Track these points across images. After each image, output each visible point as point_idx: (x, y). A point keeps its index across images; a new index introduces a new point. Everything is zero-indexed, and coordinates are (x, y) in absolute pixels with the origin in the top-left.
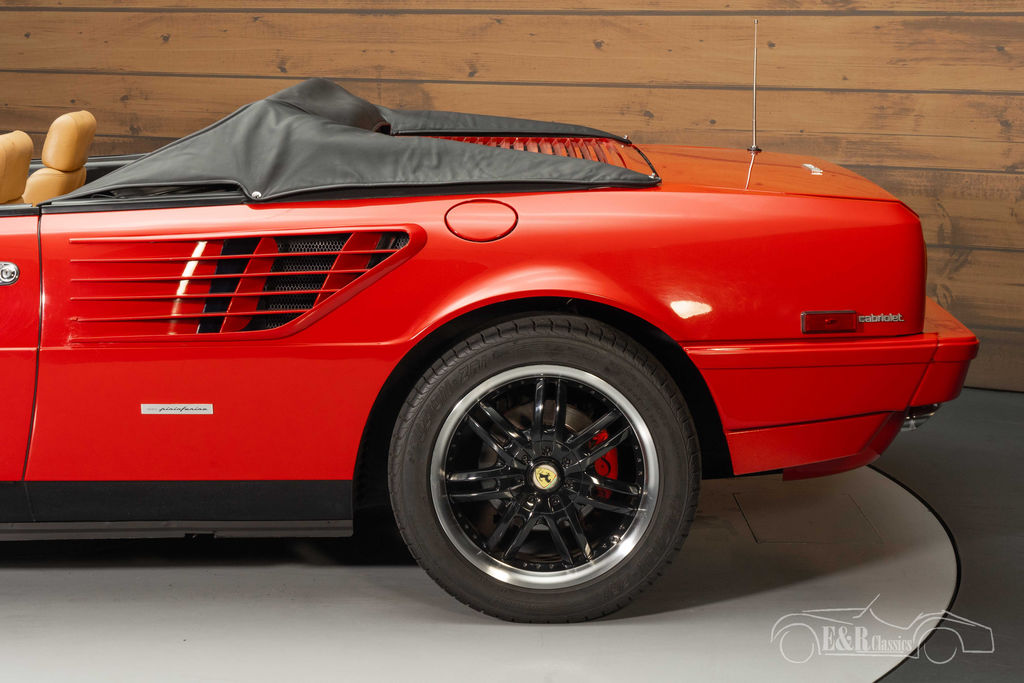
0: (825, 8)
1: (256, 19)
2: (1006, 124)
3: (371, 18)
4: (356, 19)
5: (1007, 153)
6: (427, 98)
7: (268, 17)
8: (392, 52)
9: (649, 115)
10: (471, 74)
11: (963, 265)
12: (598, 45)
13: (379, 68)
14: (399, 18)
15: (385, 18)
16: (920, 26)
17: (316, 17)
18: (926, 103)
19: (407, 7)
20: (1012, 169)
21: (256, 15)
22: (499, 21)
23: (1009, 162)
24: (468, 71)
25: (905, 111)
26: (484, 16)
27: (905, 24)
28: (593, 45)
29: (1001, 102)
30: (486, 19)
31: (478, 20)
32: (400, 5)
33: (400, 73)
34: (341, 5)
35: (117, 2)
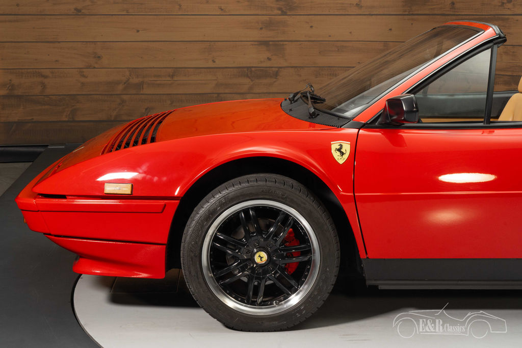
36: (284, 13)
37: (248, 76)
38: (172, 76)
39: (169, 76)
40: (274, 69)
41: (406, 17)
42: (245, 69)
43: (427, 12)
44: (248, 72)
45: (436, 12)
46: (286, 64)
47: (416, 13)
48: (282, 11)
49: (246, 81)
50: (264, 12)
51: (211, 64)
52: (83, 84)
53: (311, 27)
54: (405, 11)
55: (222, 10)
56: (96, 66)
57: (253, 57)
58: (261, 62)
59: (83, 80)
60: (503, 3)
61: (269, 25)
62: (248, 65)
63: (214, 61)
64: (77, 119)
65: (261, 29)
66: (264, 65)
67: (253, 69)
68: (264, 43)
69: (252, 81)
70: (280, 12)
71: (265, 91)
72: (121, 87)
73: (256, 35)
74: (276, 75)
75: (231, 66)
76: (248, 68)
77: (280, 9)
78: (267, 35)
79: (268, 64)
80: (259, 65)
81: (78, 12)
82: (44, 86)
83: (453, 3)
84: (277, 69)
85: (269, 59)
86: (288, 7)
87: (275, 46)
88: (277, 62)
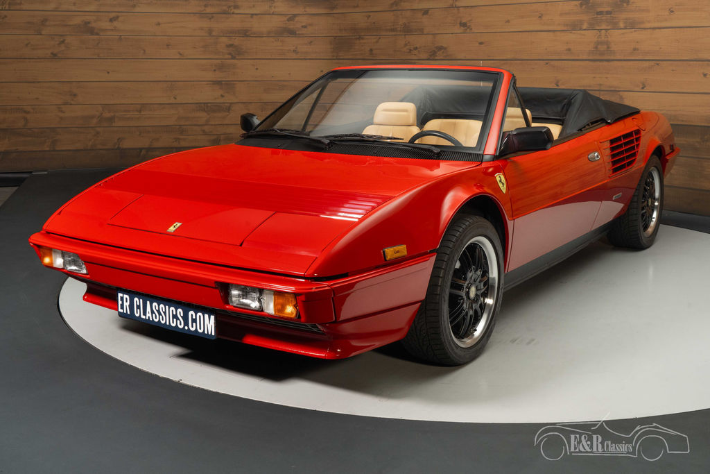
1: (547, 63)
3: (598, 63)
4: (591, 63)
6: (621, 98)
7: (553, 63)
8: (607, 78)
10: (643, 88)
12: (705, 75)
13: (601, 85)
14: (612, 63)
15: (605, 63)
17: (573, 63)
19: (615, 58)
21: (547, 62)
22: (658, 64)
24: (641, 86)
26: (651, 62)
28: (702, 76)
31: (647, 64)
32: (612, 58)
33: (611, 87)
34: (585, 57)
35: (489, 56)
36: (234, 58)
37: (204, 110)
38: (140, 111)
39: (137, 111)
40: (226, 104)
42: (203, 105)
43: (350, 57)
44: (204, 107)
45: (358, 57)
46: (236, 100)
47: (341, 58)
48: (232, 56)
49: (203, 115)
50: (216, 57)
51: (173, 101)
52: (61, 118)
53: (257, 69)
54: (333, 56)
55: (181, 54)
56: (72, 102)
57: (209, 95)
58: (216, 99)
59: (62, 115)
60: (411, 50)
61: (221, 68)
62: (204, 102)
63: (175, 98)
64: (57, 149)
65: (215, 70)
66: (218, 101)
67: (209, 105)
68: (218, 83)
69: (209, 114)
70: (230, 56)
71: (220, 123)
72: (95, 121)
73: (210, 76)
74: (229, 109)
75: (189, 102)
76: (204, 103)
77: (230, 54)
78: (219, 76)
79: (222, 100)
80: (214, 101)
81: (54, 56)
82: (26, 120)
83: (371, 50)
84: (229, 105)
85: (222, 96)
86: (236, 52)
87: (227, 86)
88: (229, 98)
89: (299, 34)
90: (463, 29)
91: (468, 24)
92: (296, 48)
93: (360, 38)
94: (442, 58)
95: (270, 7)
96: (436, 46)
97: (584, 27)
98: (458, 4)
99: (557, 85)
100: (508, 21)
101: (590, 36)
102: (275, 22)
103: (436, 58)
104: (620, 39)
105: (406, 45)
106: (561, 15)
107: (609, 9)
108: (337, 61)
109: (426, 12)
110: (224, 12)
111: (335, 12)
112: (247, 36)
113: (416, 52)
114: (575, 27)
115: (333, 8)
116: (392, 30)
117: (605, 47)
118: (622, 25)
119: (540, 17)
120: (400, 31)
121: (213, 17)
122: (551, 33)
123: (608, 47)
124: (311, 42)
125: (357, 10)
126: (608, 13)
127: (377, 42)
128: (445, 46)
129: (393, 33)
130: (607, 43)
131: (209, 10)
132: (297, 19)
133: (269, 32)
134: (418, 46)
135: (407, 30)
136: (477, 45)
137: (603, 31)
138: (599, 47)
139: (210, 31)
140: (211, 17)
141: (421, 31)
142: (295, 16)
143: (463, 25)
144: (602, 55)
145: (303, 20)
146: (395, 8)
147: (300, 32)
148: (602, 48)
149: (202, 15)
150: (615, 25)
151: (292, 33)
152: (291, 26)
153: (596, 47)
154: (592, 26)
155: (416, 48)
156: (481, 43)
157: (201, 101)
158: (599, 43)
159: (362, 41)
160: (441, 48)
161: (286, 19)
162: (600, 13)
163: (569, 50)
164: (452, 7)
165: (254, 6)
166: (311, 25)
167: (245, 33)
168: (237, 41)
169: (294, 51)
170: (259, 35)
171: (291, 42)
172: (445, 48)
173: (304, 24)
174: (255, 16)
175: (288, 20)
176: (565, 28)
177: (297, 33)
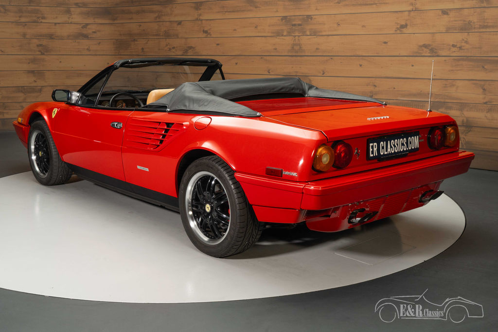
0: (429, 55)
2: (484, 90)
3: (294, 58)
4: (290, 58)
5: (484, 98)
6: (310, 80)
7: (265, 57)
8: (300, 67)
9: (375, 86)
10: (323, 74)
11: (469, 131)
12: (361, 66)
13: (297, 72)
14: (303, 58)
15: (299, 58)
16: (459, 60)
17: (279, 57)
18: (459, 83)
19: (305, 55)
20: (486, 103)
21: (262, 57)
22: (332, 59)
23: (485, 101)
24: (322, 73)
25: (453, 85)
27: (453, 59)
28: (359, 66)
29: (482, 83)
30: (328, 58)
31: (325, 58)
32: (303, 54)
33: (303, 73)
34: (286, 54)
35: (223, 53)
36: (43, 54)
37: (22, 92)
40: (38, 87)
41: (117, 56)
42: (20, 88)
43: (128, 54)
44: (22, 89)
45: (134, 54)
46: (46, 84)
47: (122, 54)
48: (42, 53)
49: (21, 95)
50: (30, 53)
53: (60, 62)
54: (116, 53)
55: (2, 52)
57: (26, 81)
58: (30, 83)
60: (170, 49)
61: (33, 61)
62: (22, 85)
65: (29, 63)
66: (32, 85)
67: (25, 88)
68: (32, 72)
69: (25, 95)
70: (40, 53)
71: (34, 101)
73: (26, 67)
74: (40, 91)
75: (11, 86)
76: (22, 87)
77: (40, 51)
78: (32, 67)
79: (35, 84)
80: (30, 85)
83: (143, 49)
84: (40, 87)
85: (35, 81)
86: (45, 50)
87: (38, 74)
88: (40, 83)
89: (91, 37)
90: (205, 35)
91: (209, 32)
92: (89, 47)
93: (134, 40)
94: (192, 54)
95: (69, 18)
96: (188, 46)
97: (285, 34)
98: (202, 18)
99: (269, 73)
100: (235, 30)
101: (289, 40)
102: (72, 29)
103: (188, 54)
104: (308, 42)
105: (167, 45)
106: (269, 26)
107: (300, 23)
108: (119, 56)
109: (180, 23)
110: (34, 22)
111: (116, 22)
112: (53, 38)
113: (174, 50)
114: (278, 34)
115: (114, 20)
116: (156, 35)
117: (298, 47)
118: (308, 33)
119: (256, 27)
120: (162, 36)
121: (26, 25)
122: (263, 38)
123: (300, 48)
124: (100, 43)
125: (132, 21)
126: (300, 25)
127: (147, 43)
128: (193, 46)
129: (158, 37)
130: (299, 45)
131: (23, 20)
132: (89, 27)
133: (69, 36)
134: (175, 46)
135: (167, 35)
136: (215, 45)
137: (297, 37)
138: (295, 47)
139: (24, 35)
140: (25, 24)
141: (177, 36)
142: (87, 24)
143: (205, 32)
144: (296, 52)
145: (93, 28)
146: (158, 20)
147: (91, 36)
148: (297, 48)
149: (18, 23)
150: (304, 33)
151: (86, 36)
152: (85, 32)
153: (293, 48)
154: (289, 34)
155: (174, 48)
156: (218, 44)
157: (19, 85)
158: (294, 45)
159: (136, 43)
160: (191, 48)
161: (80, 27)
162: (295, 25)
163: (276, 49)
164: (197, 20)
165: (57, 18)
166: (99, 31)
167: (51, 37)
168: (44, 42)
169: (87, 49)
170: (61, 38)
171: (85, 43)
172: (194, 48)
173: (94, 30)
174: (57, 25)
175: (82, 28)
176: (272, 35)
177: (89, 36)
